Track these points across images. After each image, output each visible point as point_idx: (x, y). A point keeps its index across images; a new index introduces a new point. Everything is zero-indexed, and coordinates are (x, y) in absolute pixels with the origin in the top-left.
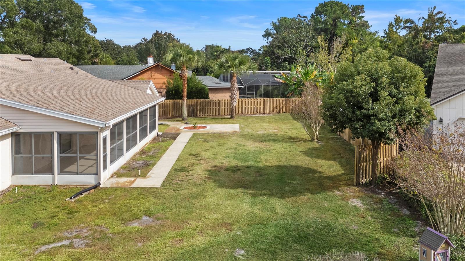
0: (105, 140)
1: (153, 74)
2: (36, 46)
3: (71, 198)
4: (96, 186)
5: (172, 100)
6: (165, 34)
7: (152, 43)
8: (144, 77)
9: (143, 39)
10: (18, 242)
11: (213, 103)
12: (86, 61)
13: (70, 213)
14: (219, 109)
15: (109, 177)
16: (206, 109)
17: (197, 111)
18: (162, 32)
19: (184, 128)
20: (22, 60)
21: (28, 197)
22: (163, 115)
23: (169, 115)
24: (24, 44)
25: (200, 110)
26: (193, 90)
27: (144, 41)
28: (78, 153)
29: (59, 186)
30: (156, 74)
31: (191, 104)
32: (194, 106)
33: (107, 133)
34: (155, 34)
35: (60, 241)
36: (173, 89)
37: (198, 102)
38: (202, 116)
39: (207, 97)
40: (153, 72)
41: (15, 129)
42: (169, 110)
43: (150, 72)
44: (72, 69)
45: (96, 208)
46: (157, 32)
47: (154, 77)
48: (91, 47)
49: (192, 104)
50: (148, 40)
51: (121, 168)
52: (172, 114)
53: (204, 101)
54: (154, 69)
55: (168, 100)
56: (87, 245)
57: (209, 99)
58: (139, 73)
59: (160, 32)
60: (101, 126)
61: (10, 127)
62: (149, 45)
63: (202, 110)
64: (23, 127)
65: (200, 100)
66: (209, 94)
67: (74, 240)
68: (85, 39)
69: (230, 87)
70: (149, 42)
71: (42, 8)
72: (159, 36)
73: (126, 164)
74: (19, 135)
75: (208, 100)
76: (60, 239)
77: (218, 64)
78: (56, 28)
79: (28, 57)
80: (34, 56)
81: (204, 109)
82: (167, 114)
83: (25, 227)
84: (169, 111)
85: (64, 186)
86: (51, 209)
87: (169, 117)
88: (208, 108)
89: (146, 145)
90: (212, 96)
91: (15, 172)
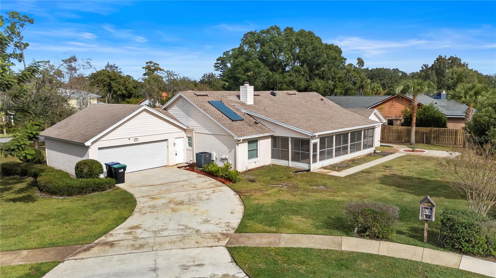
0: (315, 145)
1: (393, 104)
2: (303, 84)
3: (293, 173)
4: (309, 170)
5: (406, 127)
6: (449, 59)
7: (432, 69)
8: (386, 106)
9: (423, 66)
10: (263, 182)
11: (449, 132)
12: (353, 92)
13: (289, 178)
14: (456, 138)
15: (319, 168)
16: (441, 137)
17: (431, 138)
18: (446, 57)
19: (404, 151)
20: (290, 94)
21: (275, 169)
22: (397, 140)
23: (402, 140)
24: (295, 82)
25: (434, 138)
26: (429, 119)
27: (424, 68)
28: (300, 150)
29: (291, 168)
30: (397, 104)
31: (424, 131)
32: (428, 134)
33: (318, 141)
34: (438, 59)
35: (278, 185)
36: (409, 117)
37: (432, 130)
38: (436, 143)
39: (444, 125)
40: (394, 102)
41: (272, 134)
42: (403, 135)
43: (391, 102)
44: (322, 100)
45: (301, 179)
46: (440, 57)
47: (395, 106)
48: (356, 80)
49: (426, 131)
50: (429, 67)
51: (330, 165)
52: (405, 139)
53: (439, 130)
54: (395, 99)
55: (402, 127)
56: (288, 188)
57: (447, 128)
58: (381, 102)
59: (443, 57)
60: (311, 135)
61: (269, 132)
62: (430, 72)
63: (437, 138)
64: (276, 133)
65: (435, 129)
66: (448, 123)
67: (284, 186)
68: (339, 75)
69: (464, 117)
70: (430, 68)
71: (307, 56)
72: (441, 62)
73: (335, 164)
74: (276, 138)
75: (445, 129)
76: (278, 184)
77: (451, 94)
78: (318, 70)
79: (295, 92)
80: (299, 91)
81: (438, 137)
82: (401, 139)
83: (268, 178)
84: (403, 137)
85: (294, 168)
86: (282, 175)
87: (402, 142)
88: (443, 136)
89: (359, 156)
90: (451, 126)
91: (273, 157)
